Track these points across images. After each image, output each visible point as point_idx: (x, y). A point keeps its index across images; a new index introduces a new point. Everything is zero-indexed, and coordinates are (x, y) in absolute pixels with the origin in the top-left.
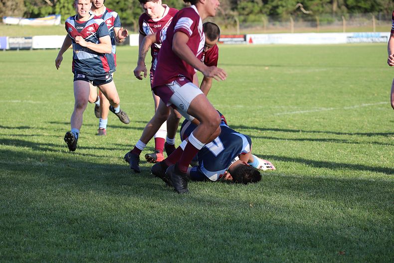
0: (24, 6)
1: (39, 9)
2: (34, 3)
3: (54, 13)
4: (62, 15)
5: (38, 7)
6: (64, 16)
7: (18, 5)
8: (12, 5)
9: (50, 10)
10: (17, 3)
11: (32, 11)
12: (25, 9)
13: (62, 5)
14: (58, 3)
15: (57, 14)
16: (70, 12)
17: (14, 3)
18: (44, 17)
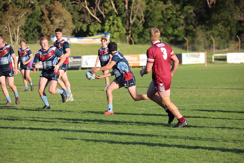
0: (72, 23)
1: (88, 27)
2: (82, 20)
3: (102, 31)
4: (111, 33)
5: (87, 24)
6: (113, 34)
7: (67, 22)
8: (60, 23)
9: (99, 27)
10: (65, 21)
11: (81, 28)
12: (74, 27)
13: (111, 22)
14: (107, 21)
15: (106, 31)
16: (120, 30)
17: (62, 21)
18: (93, 35)
